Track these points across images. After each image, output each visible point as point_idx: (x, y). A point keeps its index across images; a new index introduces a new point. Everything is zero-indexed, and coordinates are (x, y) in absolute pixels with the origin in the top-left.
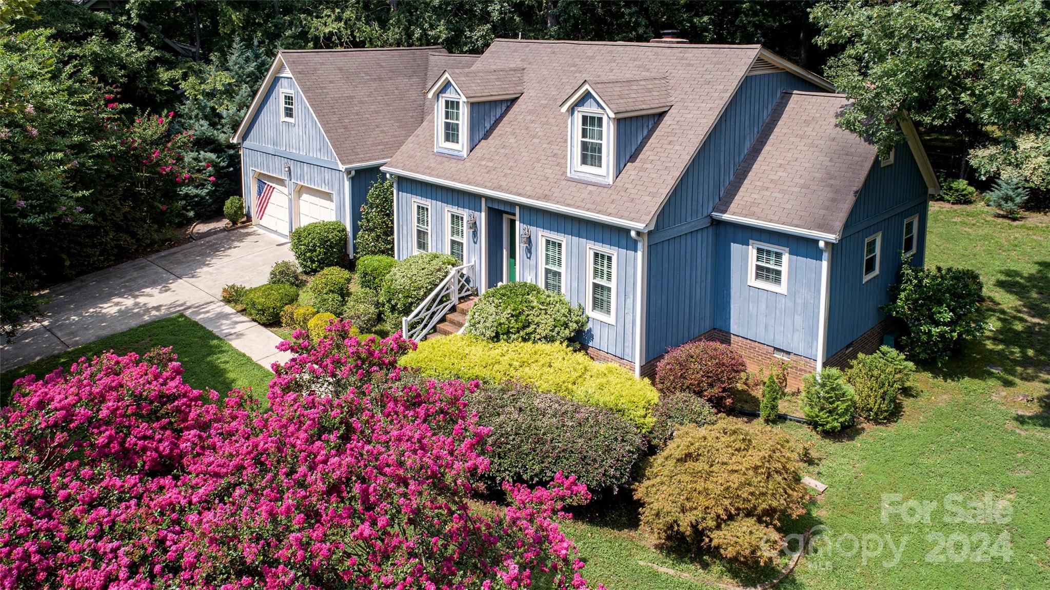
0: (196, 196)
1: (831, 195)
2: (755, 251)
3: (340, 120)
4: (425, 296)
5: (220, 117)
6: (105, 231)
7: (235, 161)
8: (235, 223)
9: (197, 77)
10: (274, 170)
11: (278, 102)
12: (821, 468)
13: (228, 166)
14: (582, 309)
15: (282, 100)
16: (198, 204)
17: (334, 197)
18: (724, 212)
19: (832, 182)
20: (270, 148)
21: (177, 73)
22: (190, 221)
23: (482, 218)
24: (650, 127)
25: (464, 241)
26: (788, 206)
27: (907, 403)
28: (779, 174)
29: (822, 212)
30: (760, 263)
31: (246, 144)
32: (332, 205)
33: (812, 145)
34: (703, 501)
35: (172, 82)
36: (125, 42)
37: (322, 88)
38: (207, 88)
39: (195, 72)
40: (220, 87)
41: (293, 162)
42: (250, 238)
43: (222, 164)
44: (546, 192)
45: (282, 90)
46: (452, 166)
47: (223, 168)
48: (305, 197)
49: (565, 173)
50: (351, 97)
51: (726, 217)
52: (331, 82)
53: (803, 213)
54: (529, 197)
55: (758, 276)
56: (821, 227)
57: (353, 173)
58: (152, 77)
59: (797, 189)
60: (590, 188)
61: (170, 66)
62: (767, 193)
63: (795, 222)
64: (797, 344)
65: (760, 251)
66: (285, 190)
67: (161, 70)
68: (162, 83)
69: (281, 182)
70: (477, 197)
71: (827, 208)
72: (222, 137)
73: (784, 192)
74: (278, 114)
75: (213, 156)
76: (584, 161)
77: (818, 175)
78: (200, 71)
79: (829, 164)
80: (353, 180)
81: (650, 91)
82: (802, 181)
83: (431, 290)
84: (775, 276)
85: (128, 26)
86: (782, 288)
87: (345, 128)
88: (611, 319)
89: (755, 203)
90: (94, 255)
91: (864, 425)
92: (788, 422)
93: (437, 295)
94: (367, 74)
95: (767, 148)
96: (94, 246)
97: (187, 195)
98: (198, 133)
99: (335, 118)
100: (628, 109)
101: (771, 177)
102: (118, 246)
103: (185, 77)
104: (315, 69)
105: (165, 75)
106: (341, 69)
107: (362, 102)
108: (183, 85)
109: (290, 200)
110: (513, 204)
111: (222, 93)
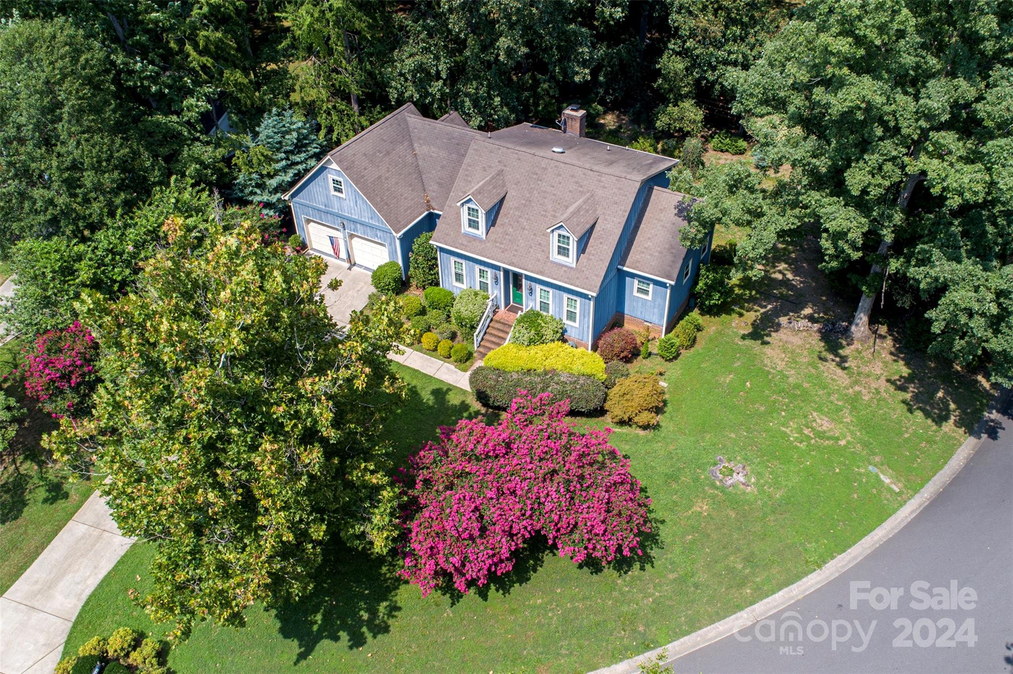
1: (672, 259)
2: (637, 282)
3: (382, 200)
11: (327, 181)
12: (665, 377)
14: (561, 320)
15: (331, 181)
17: (389, 247)
18: (623, 265)
19: (673, 251)
20: (321, 208)
23: (501, 275)
25: (489, 282)
26: (653, 264)
27: (699, 334)
28: (648, 243)
30: (639, 287)
31: (296, 200)
33: (664, 226)
37: (362, 177)
41: (345, 220)
44: (542, 270)
45: (330, 175)
46: (478, 245)
49: (548, 257)
50: (380, 177)
51: (625, 269)
54: (532, 272)
55: (638, 291)
56: (667, 277)
59: (657, 254)
60: (564, 269)
62: (643, 255)
64: (655, 319)
65: (639, 283)
71: (670, 266)
73: (651, 255)
74: (327, 189)
76: (559, 253)
77: (667, 246)
79: (671, 239)
81: (588, 211)
82: (659, 249)
83: (483, 316)
84: (646, 292)
86: (649, 298)
87: (386, 204)
88: (577, 325)
89: (638, 261)
91: (682, 352)
92: (652, 356)
95: (642, 226)
99: (378, 199)
100: (582, 232)
101: (645, 245)
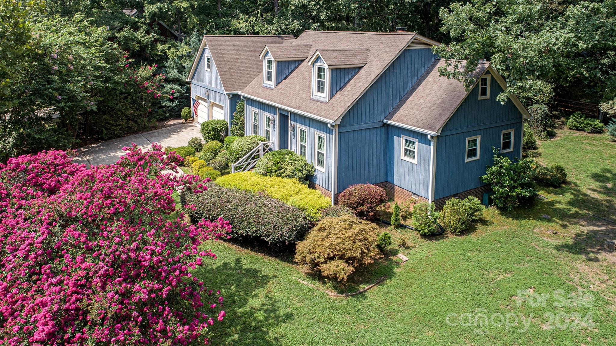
0: (170, 106)
1: (440, 112)
2: (404, 141)
3: (229, 70)
4: (245, 154)
5: (184, 68)
6: (122, 119)
7: (188, 90)
8: (186, 121)
9: (176, 48)
10: (203, 95)
11: (204, 61)
12: (411, 251)
13: (186, 93)
14: (312, 164)
15: (206, 60)
16: (170, 110)
17: (224, 108)
18: (390, 119)
20: (201, 84)
21: (166, 46)
22: (167, 119)
23: (277, 118)
24: (353, 74)
25: (270, 130)
26: (419, 117)
27: (481, 228)
28: (420, 101)
29: (433, 120)
30: (406, 147)
31: (193, 82)
32: (223, 112)
33: (440, 87)
34: (319, 250)
35: (163, 51)
36: (141, 30)
37: (222, 54)
38: (179, 53)
39: (175, 46)
40: (184, 54)
41: (210, 91)
42: (191, 128)
43: (183, 91)
44: (300, 106)
45: (206, 55)
46: (267, 92)
47: (184, 93)
48: (215, 108)
49: (310, 96)
50: (237, 59)
51: (390, 122)
52: (228, 51)
53: (424, 121)
54: (292, 107)
55: (406, 154)
56: (430, 128)
57: (231, 96)
58: (153, 47)
60: (319, 103)
61: (163, 42)
62: (411, 110)
63: (420, 125)
64: (422, 192)
65: (406, 141)
66: (206, 104)
67: (159, 44)
68: (158, 51)
69: (205, 100)
70: (274, 108)
71: (437, 119)
72: (183, 78)
73: (419, 110)
74: (204, 67)
75: (179, 88)
76: (318, 90)
77: (438, 102)
78: (177, 46)
79: (445, 96)
80: (231, 99)
81: (355, 56)
82: (429, 105)
83: (249, 152)
84: (412, 154)
85: (145, 23)
86: (415, 161)
87: (231, 74)
88: (324, 170)
89: (405, 116)
90: (117, 130)
91: (449, 235)
92: (406, 229)
93: (251, 154)
94: (248, 48)
96: (117, 126)
97: (165, 106)
98: (172, 75)
99: (226, 69)
100: (337, 64)
101: (416, 102)
102: (128, 127)
103: (169, 48)
104: (221, 45)
105: (160, 47)
106: (234, 45)
107: (242, 62)
108: (168, 52)
109: (208, 109)
110: (288, 111)
111: (186, 57)
